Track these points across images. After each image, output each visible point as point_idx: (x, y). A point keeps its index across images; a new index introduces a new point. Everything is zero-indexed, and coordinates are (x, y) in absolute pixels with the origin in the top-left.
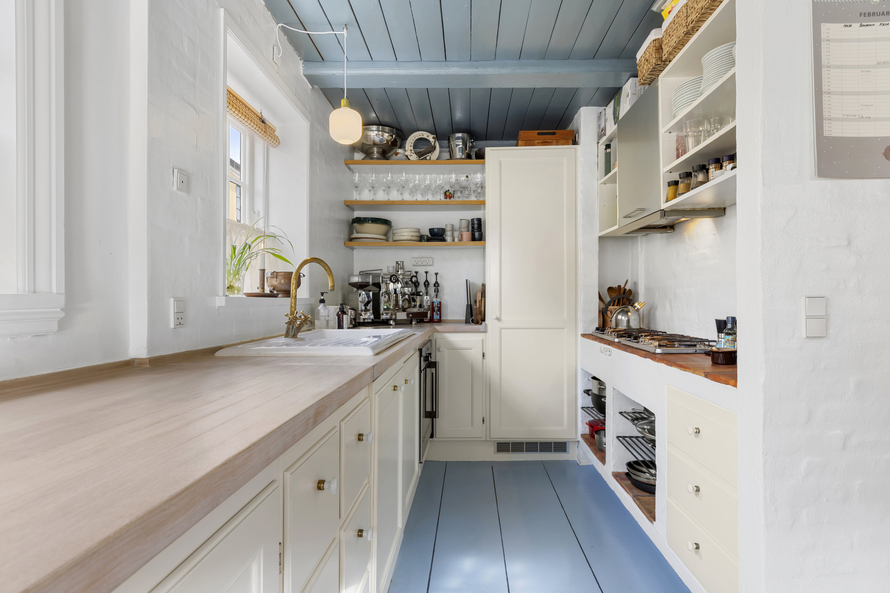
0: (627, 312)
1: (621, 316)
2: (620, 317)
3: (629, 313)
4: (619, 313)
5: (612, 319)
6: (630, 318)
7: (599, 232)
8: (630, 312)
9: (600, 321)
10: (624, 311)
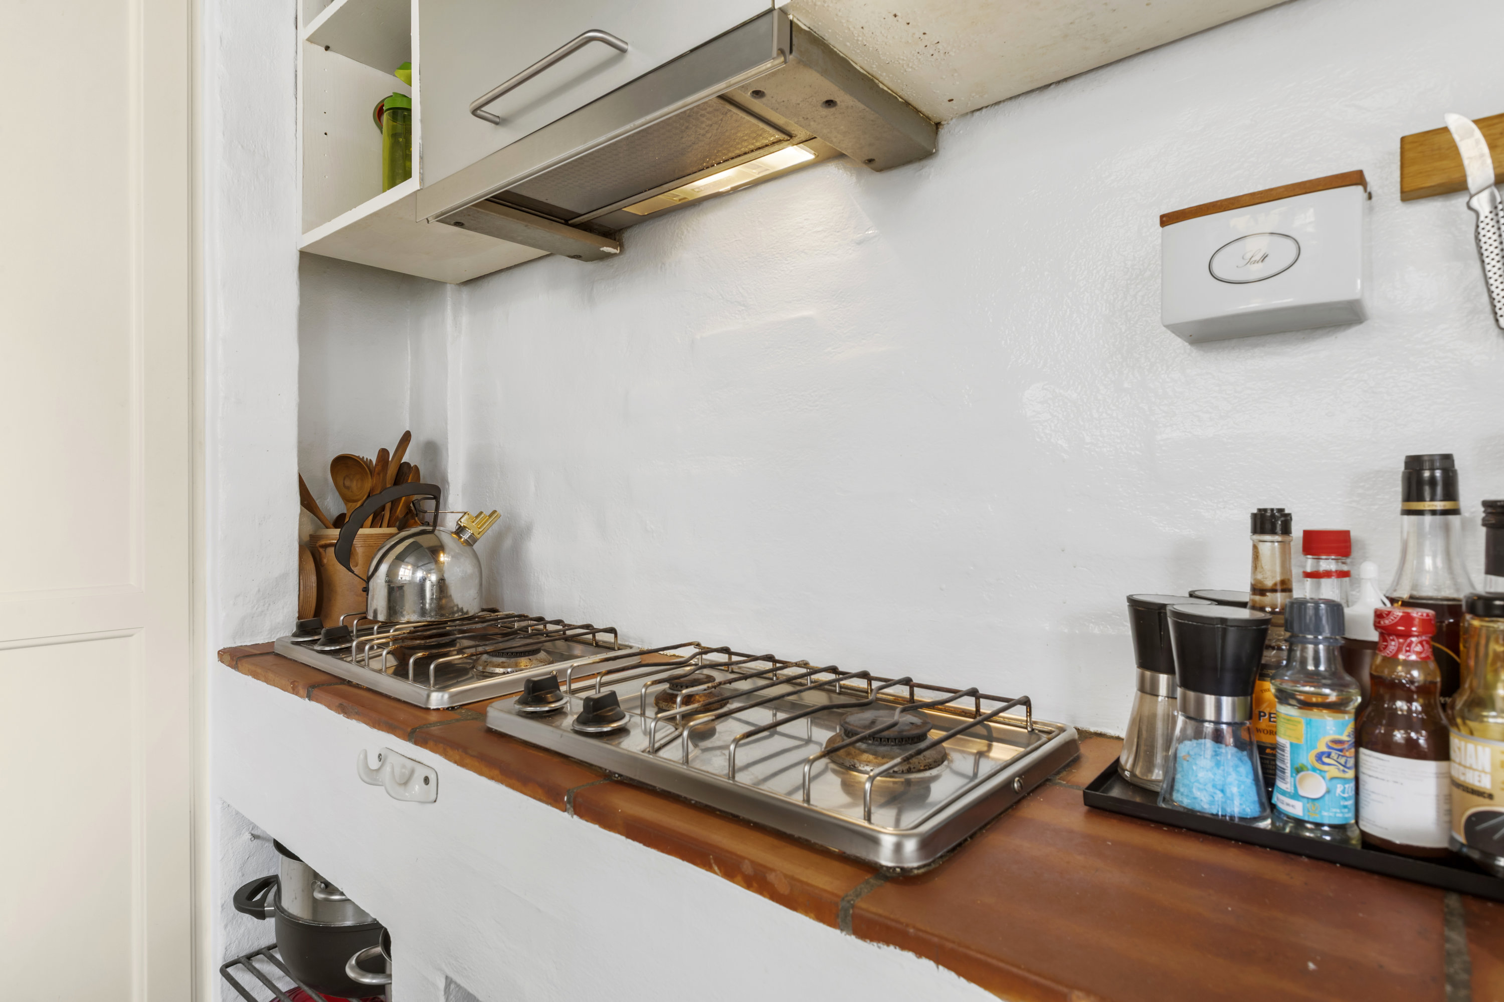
0: (435, 551)
1: (409, 567)
2: (405, 573)
3: (442, 555)
4: (400, 558)
5: (371, 583)
6: (446, 576)
7: (304, 233)
8: (447, 549)
9: (305, 587)
10: (421, 546)
